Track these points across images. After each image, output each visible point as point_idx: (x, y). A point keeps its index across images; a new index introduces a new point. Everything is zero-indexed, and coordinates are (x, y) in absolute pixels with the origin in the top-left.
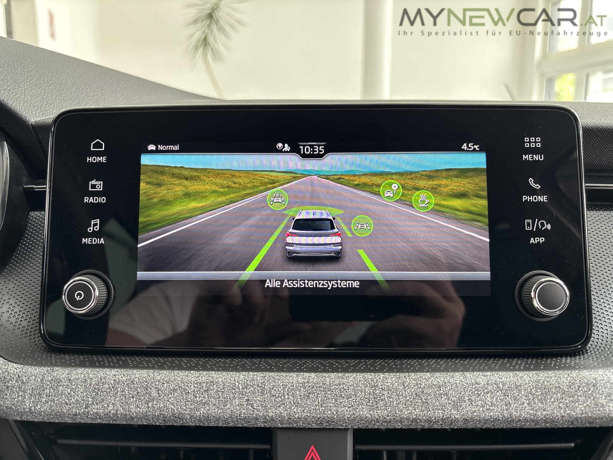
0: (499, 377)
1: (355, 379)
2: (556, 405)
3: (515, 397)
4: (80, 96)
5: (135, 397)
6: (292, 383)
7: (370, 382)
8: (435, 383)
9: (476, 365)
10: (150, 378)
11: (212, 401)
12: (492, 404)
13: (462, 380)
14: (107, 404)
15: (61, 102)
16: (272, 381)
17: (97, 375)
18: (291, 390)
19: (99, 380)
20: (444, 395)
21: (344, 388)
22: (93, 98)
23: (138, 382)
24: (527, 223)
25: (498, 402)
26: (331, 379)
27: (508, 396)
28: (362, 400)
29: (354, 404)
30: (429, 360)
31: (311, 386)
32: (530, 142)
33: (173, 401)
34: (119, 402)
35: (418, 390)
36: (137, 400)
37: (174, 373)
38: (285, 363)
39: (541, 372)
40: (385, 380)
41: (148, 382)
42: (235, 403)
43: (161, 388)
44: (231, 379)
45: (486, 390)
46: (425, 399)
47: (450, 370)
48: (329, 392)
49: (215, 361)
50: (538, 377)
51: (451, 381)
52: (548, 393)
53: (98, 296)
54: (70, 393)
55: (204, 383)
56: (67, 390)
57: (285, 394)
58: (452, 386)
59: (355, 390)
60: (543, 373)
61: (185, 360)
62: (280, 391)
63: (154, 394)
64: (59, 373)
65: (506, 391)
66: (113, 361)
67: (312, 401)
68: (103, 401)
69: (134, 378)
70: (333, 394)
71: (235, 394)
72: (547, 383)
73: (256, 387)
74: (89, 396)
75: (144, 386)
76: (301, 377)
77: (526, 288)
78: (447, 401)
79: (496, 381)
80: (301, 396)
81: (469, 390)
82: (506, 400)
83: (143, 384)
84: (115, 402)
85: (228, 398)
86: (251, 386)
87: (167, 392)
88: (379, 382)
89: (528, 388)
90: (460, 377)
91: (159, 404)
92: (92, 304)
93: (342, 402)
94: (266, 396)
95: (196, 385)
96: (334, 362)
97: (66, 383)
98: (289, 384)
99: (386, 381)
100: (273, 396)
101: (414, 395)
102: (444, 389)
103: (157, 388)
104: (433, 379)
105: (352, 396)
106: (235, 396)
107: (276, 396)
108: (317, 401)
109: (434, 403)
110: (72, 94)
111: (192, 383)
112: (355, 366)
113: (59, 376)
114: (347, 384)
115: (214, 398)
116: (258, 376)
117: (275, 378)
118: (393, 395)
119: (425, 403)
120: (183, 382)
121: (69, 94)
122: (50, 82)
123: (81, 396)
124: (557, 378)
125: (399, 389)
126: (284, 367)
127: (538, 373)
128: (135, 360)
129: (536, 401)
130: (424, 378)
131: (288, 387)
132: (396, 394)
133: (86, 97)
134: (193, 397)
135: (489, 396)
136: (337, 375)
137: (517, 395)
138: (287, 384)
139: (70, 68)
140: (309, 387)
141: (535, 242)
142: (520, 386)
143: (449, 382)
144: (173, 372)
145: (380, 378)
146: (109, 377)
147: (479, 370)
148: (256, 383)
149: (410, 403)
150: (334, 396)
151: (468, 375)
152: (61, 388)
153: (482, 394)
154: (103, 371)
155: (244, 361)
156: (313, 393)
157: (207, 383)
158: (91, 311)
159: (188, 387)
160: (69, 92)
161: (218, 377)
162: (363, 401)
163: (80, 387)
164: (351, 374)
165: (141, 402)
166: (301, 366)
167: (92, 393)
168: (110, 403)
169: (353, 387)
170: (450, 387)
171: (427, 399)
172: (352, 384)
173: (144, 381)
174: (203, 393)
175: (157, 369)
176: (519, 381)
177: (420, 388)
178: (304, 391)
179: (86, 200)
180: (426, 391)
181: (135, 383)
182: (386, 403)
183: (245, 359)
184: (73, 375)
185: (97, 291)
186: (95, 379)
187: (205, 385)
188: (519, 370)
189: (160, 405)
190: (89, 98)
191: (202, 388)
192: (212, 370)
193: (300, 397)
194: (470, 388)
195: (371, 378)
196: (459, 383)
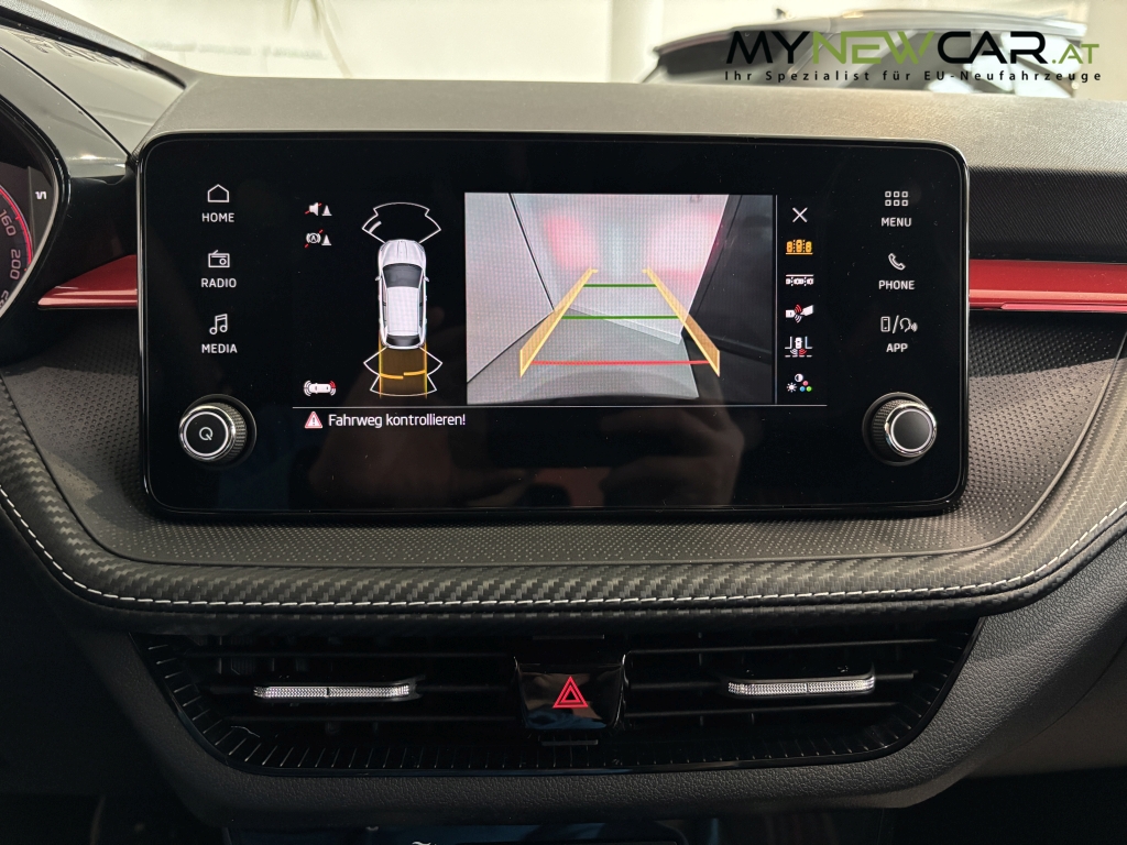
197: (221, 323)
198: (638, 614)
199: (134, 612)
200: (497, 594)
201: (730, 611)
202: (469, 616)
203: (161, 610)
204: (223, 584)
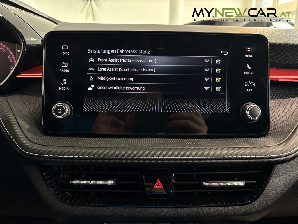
197: (65, 81)
198: (178, 161)
199: (38, 158)
200: (138, 155)
201: (204, 161)
202: (130, 161)
203: (45, 158)
204: (62, 151)
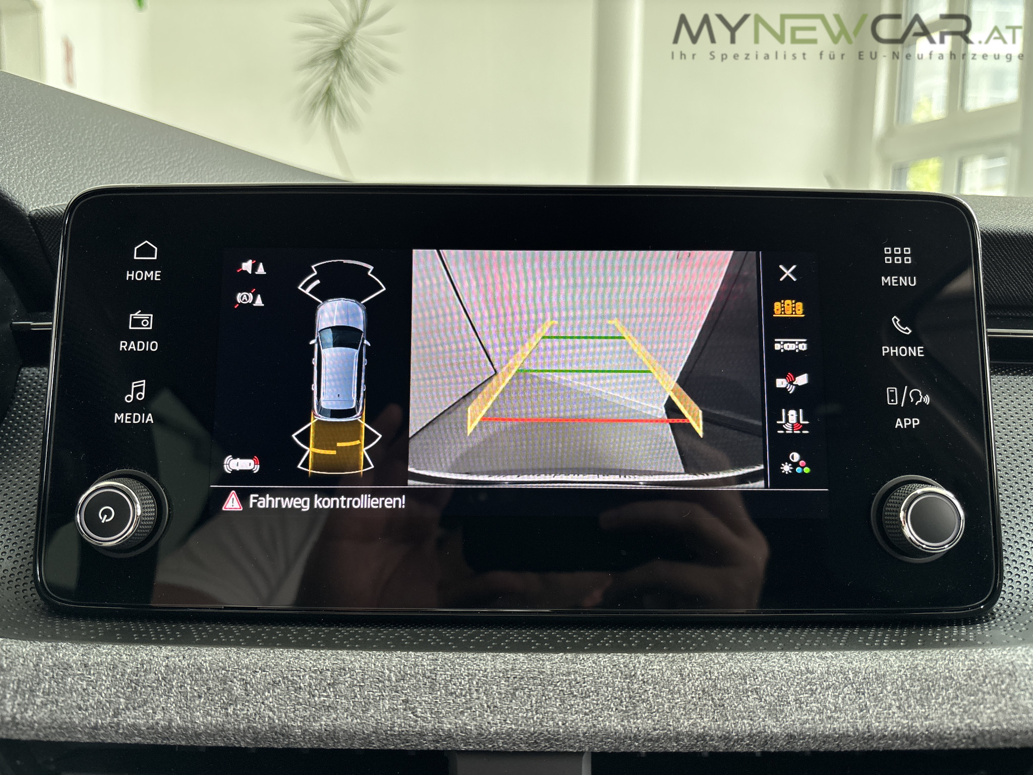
0: (847, 661)
1: (596, 664)
2: (946, 709)
3: (875, 696)
4: (116, 169)
5: (203, 696)
6: (485, 671)
7: (623, 669)
8: (736, 671)
9: (806, 639)
10: (231, 662)
11: (342, 703)
12: (836, 707)
13: (782, 665)
14: (153, 709)
15: (82, 179)
16: (450, 667)
17: (136, 656)
18: (484, 684)
19: (139, 666)
20: (751, 691)
21: (576, 680)
22: (138, 174)
23: (209, 669)
24: (890, 393)
25: (847, 704)
26: (553, 664)
27: (863, 694)
28: (608, 700)
29: (594, 708)
30: (724, 631)
31: (518, 677)
32: (893, 255)
33: (271, 704)
34: (174, 705)
35: (707, 683)
36: (206, 703)
37: (274, 652)
38: (472, 636)
39: (918, 652)
40: (649, 664)
41: (227, 669)
42: (384, 706)
43: (251, 680)
44: (377, 664)
45: (824, 683)
46: (718, 699)
47: (761, 648)
48: (550, 687)
49: (347, 631)
50: (914, 661)
51: (763, 668)
52: (933, 688)
53: (141, 515)
54: (86, 689)
55: (328, 670)
56: (81, 683)
57: (473, 689)
58: (766, 677)
59: (595, 682)
60: (922, 654)
61: (294, 630)
62: (463, 686)
63: (238, 690)
64: (67, 653)
65: (860, 685)
66: (164, 633)
67: (521, 702)
68: (145, 704)
69: (203, 662)
70: (558, 691)
71: (383, 691)
72: (931, 670)
73: (421, 678)
74: (120, 695)
75: (221, 676)
76: (500, 660)
77: (890, 505)
78: (757, 703)
79: (842, 667)
80: (500, 693)
81: (795, 684)
82: (861, 701)
83: (218, 673)
84: (167, 706)
85: (372, 697)
86: (413, 676)
87: (262, 687)
88: (638, 668)
89: (897, 680)
90: (779, 660)
91: (246, 709)
92: (129, 530)
93: (572, 705)
94: (439, 693)
95: (313, 675)
96: (557, 634)
97: (79, 670)
98: (479, 672)
99: (650, 667)
100: (451, 694)
101: (700, 692)
102: (753, 682)
103: (244, 680)
104: (732, 664)
105: (591, 694)
106: (384, 693)
107: (457, 693)
108: (529, 703)
109: (735, 707)
110: (101, 165)
111: (307, 670)
112: (595, 640)
113: (67, 657)
114: (583, 673)
115: (346, 698)
116: (425, 659)
117: (454, 661)
118: (663, 692)
119: (719, 706)
120: (290, 668)
121: (97, 166)
122: (65, 145)
123: (105, 694)
124: (947, 662)
125: (674, 681)
126: (469, 643)
127: (913, 654)
128: (205, 630)
129: (912, 702)
130: (716, 661)
131: (478, 677)
132: (668, 690)
133: (126, 170)
134: (308, 696)
135: (830, 693)
136: (564, 656)
137: (878, 692)
138: (475, 674)
139: (100, 121)
140: (514, 678)
141: (903, 424)
142: (884, 675)
143: (761, 670)
144: (272, 651)
145: (639, 662)
146: (157, 660)
147: (811, 648)
148: (420, 670)
149: (693, 707)
150: (558, 695)
151: (794, 657)
152: (69, 679)
153: (818, 691)
154: (147, 650)
155: (399, 632)
156: (522, 689)
157: (333, 670)
158: (127, 541)
159: (300, 679)
160: (96, 163)
161: (353, 659)
162: (609, 703)
163: (104, 678)
164: (588, 655)
165: (214, 705)
166: (500, 640)
167: (125, 689)
168: (157, 707)
169: (592, 678)
170: (763, 678)
171: (722, 699)
172: (591, 672)
173: (220, 667)
174: (325, 688)
175: (244, 646)
176: (882, 667)
177: (710, 679)
178: (505, 685)
179: (123, 345)
180: (720, 684)
181: (204, 670)
182: (651, 707)
183: (401, 628)
184: (92, 657)
185: (138, 506)
186: (131, 664)
187: (329, 673)
188: (881, 647)
189: (248, 710)
190: (132, 174)
191: (325, 681)
192: (342, 647)
193: (499, 696)
194: (798, 679)
195: (624, 663)
196: (779, 671)
